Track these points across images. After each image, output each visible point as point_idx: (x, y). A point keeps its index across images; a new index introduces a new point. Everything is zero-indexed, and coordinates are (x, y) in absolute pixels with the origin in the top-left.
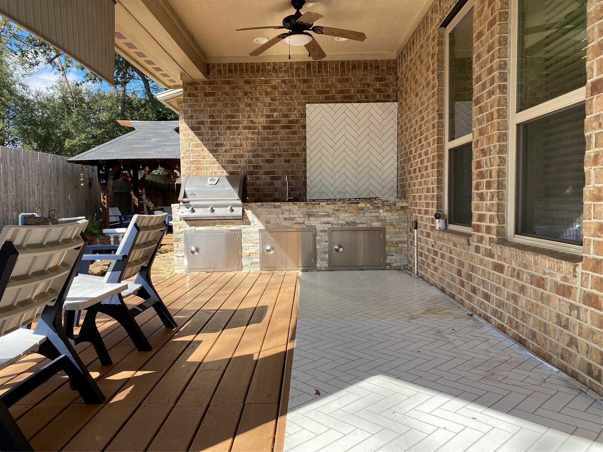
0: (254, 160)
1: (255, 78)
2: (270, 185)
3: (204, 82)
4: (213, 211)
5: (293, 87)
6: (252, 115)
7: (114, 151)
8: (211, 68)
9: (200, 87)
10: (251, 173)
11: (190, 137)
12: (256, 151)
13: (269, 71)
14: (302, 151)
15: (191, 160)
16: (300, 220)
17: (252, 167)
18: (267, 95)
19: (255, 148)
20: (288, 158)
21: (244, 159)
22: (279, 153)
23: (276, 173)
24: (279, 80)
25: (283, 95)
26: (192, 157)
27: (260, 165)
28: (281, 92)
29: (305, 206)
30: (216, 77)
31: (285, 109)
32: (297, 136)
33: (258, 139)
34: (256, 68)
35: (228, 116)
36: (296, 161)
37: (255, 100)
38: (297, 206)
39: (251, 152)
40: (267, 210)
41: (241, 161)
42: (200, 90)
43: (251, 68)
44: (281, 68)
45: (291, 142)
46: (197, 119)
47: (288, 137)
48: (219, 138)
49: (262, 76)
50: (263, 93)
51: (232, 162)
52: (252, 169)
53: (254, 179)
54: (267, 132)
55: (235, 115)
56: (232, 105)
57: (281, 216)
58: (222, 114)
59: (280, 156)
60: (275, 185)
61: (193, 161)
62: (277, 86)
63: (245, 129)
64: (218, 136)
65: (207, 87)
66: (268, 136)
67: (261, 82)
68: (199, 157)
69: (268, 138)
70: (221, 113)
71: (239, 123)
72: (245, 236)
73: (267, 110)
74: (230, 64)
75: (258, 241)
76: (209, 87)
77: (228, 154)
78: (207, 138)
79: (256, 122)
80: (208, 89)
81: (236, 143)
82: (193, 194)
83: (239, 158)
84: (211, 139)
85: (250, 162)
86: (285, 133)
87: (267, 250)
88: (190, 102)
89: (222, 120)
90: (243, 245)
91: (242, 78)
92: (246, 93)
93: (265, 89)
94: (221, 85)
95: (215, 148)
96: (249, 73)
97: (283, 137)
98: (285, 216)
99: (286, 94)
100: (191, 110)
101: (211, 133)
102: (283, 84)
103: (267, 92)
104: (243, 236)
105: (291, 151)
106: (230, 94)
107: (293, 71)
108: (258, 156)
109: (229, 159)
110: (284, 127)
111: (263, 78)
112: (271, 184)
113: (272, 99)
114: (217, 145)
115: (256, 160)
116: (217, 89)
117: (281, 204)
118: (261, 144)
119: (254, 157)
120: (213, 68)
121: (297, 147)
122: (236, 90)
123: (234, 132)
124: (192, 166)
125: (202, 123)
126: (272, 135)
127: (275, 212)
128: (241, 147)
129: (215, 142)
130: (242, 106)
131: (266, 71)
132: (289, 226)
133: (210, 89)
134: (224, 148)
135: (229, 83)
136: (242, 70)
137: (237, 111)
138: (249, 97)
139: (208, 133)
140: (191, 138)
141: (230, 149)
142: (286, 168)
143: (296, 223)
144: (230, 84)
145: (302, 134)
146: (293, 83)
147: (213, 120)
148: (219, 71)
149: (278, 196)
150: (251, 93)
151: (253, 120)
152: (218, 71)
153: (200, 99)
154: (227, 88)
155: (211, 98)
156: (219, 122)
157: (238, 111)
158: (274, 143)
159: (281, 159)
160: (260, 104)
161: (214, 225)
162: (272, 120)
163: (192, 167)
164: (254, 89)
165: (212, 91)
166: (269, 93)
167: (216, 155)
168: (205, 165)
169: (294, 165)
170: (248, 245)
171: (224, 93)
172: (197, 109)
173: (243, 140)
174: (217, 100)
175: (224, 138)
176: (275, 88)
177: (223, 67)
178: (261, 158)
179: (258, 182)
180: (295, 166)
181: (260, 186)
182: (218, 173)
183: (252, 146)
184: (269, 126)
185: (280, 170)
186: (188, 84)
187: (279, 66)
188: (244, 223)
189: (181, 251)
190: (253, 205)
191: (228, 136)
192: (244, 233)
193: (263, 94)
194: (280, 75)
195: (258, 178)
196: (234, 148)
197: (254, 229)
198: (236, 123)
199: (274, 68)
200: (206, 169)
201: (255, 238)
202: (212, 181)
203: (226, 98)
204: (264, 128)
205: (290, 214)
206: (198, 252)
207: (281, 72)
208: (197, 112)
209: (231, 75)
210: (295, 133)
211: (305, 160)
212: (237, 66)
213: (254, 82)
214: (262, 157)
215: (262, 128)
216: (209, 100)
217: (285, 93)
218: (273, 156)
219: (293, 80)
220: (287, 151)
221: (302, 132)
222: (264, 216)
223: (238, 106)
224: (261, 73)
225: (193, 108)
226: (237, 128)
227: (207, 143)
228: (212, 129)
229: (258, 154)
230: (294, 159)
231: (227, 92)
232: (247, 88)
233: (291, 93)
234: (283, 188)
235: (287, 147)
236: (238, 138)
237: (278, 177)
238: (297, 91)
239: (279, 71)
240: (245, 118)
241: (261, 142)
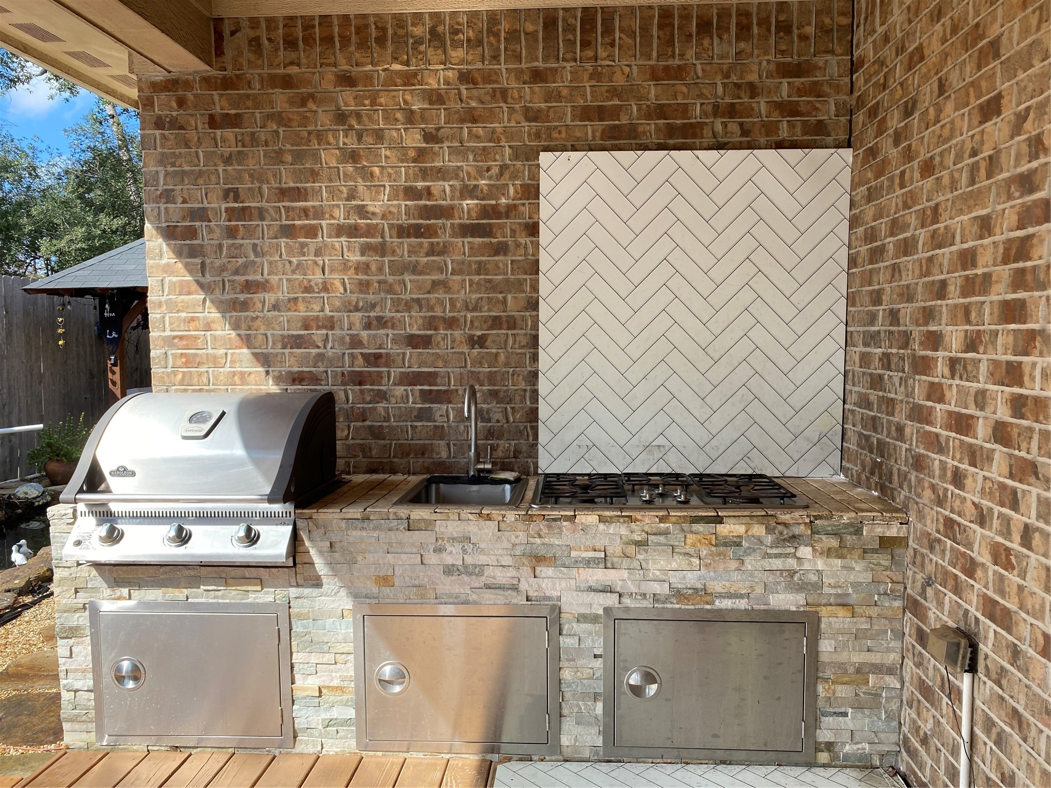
0: (369, 336)
1: (369, 67)
2: (419, 418)
3: (206, 81)
4: (182, 538)
5: (498, 95)
6: (361, 189)
7: (132, 267)
8: (226, 33)
9: (195, 95)
10: (359, 379)
11: (164, 261)
12: (373, 306)
13: (419, 41)
14: (526, 309)
15: (168, 333)
16: (503, 577)
17: (360, 360)
18: (411, 123)
19: (371, 297)
20: (479, 333)
21: (337, 332)
22: (449, 314)
23: (439, 380)
24: (450, 74)
25: (462, 121)
26: (171, 324)
27: (388, 354)
28: (458, 112)
29: (520, 525)
30: (245, 63)
31: (470, 169)
32: (509, 258)
33: (380, 270)
34: (374, 33)
35: (284, 193)
36: (506, 341)
37: (370, 140)
38: (493, 525)
39: (357, 309)
40: (383, 535)
41: (326, 340)
42: (195, 107)
43: (357, 33)
44: (455, 32)
45: (490, 281)
46: (184, 202)
47: (480, 263)
48: (253, 262)
49: (395, 59)
50: (399, 115)
51: (297, 342)
52: (360, 366)
53: (368, 399)
54: (409, 245)
55: (305, 189)
56: (299, 157)
57: (432, 559)
58: (265, 187)
59: (451, 323)
60: (437, 417)
61: (175, 337)
62: (443, 92)
63: (338, 236)
64: (252, 258)
65: (216, 98)
66: (413, 259)
67: (391, 80)
68: (192, 325)
69: (415, 267)
70: (261, 181)
71: (319, 214)
72: (304, 627)
73: (411, 172)
74: (290, 21)
75: (350, 647)
76: (221, 95)
77: (284, 316)
78: (218, 263)
79: (373, 214)
80: (220, 105)
81: (310, 281)
82: (122, 472)
83: (318, 328)
84: (229, 266)
85: (356, 342)
86: (471, 248)
87: (380, 681)
88: (162, 146)
89: (264, 204)
90: (296, 658)
91: (329, 65)
92: (341, 118)
93: (405, 102)
94: (262, 88)
95: (242, 297)
96: (352, 48)
97: (463, 262)
98: (449, 560)
99: (474, 120)
100: (167, 174)
101: (229, 247)
102: (463, 88)
103: (412, 112)
104: (298, 627)
105: (489, 310)
106: (290, 120)
107: (499, 41)
108: (382, 322)
109: (286, 333)
110: (467, 230)
111: (397, 67)
112: (423, 415)
113: (430, 137)
114: (249, 287)
115: (375, 336)
116: (249, 103)
117: (434, 516)
118: (391, 285)
119: (368, 326)
120: (233, 33)
121: (509, 297)
122: (311, 105)
123: (303, 245)
124: (169, 353)
125: (201, 214)
126: (427, 255)
127: (412, 544)
128: (326, 295)
129: (242, 278)
130: (329, 158)
131: (406, 43)
132: (463, 597)
133: (225, 103)
134: (270, 298)
135: (287, 82)
136: (328, 40)
137: (314, 175)
138: (351, 128)
139: (220, 246)
140: (168, 265)
141: (289, 300)
142: (473, 365)
143: (488, 587)
144: (291, 88)
145: (526, 254)
146: (496, 82)
147: (236, 205)
148: (255, 42)
149: (444, 455)
150: (358, 116)
151: (364, 206)
152: (250, 42)
153: (193, 135)
154: (280, 99)
155: (229, 134)
156: (255, 213)
157: (317, 174)
158: (435, 284)
159: (457, 333)
160: (388, 153)
161: (194, 582)
162: (426, 206)
163: (170, 358)
164: (367, 102)
165: (233, 112)
166: (417, 117)
167: (246, 317)
168: (210, 351)
169: (497, 354)
170: (314, 659)
171: (270, 117)
172: (187, 168)
173: (332, 271)
174: (247, 139)
175: (270, 263)
176: (436, 98)
177: (268, 29)
178: (390, 332)
179: (381, 406)
180: (502, 358)
181: (387, 419)
182: (253, 376)
183: (361, 292)
184: (418, 226)
185: (454, 372)
186: (157, 87)
187: (451, 27)
188: (301, 582)
189: (84, 671)
190: (330, 516)
191: (284, 257)
192: (301, 617)
193: (397, 120)
194: (454, 54)
195: (382, 396)
196: (304, 298)
197: (336, 605)
198: (311, 214)
199: (433, 32)
200: (215, 361)
201: (340, 637)
202: (198, 422)
203: (277, 132)
204: (403, 231)
205: (464, 551)
206: (136, 679)
207: (456, 45)
208: (186, 181)
209: (293, 55)
210: (501, 249)
211: (534, 341)
212: (313, 27)
213: (368, 78)
214: (393, 327)
215: (394, 232)
216: (224, 140)
217: (472, 117)
218: (431, 323)
219: (497, 73)
220: (475, 309)
221: (526, 247)
222: (370, 558)
223: (316, 158)
224: (390, 49)
225: (173, 165)
226: (312, 232)
227: (217, 279)
228: (232, 233)
229: (382, 318)
230: (498, 335)
231: (280, 113)
232: (347, 99)
233: (491, 115)
234: (462, 428)
235: (475, 296)
236: (316, 263)
237: (445, 391)
238: (512, 110)
239: (452, 40)
240: (340, 199)
241: (391, 279)
